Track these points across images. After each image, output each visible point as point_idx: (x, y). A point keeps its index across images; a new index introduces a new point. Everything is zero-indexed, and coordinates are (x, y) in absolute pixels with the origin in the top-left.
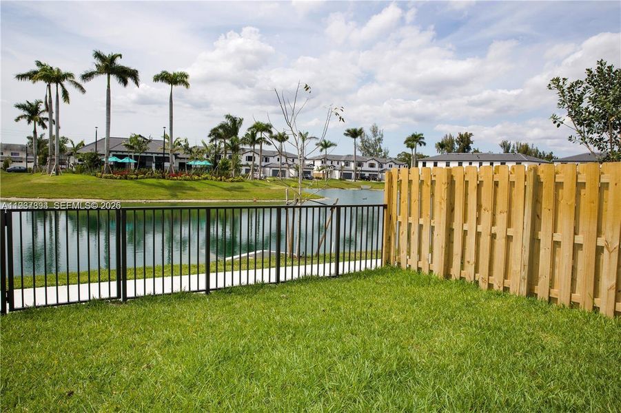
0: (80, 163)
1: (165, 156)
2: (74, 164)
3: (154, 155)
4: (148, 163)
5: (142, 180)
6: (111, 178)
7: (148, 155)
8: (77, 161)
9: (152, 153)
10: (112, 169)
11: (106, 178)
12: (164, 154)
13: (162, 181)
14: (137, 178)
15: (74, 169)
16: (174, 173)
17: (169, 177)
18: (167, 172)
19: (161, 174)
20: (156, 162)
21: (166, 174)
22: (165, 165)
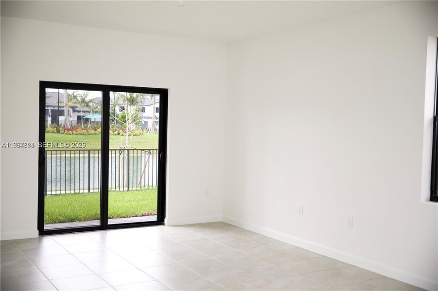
1: (60, 109)
3: (51, 108)
12: (58, 107)
16: (69, 127)
17: (64, 131)
18: (62, 126)
19: (55, 129)
20: (51, 116)
21: (61, 129)
22: (60, 119)
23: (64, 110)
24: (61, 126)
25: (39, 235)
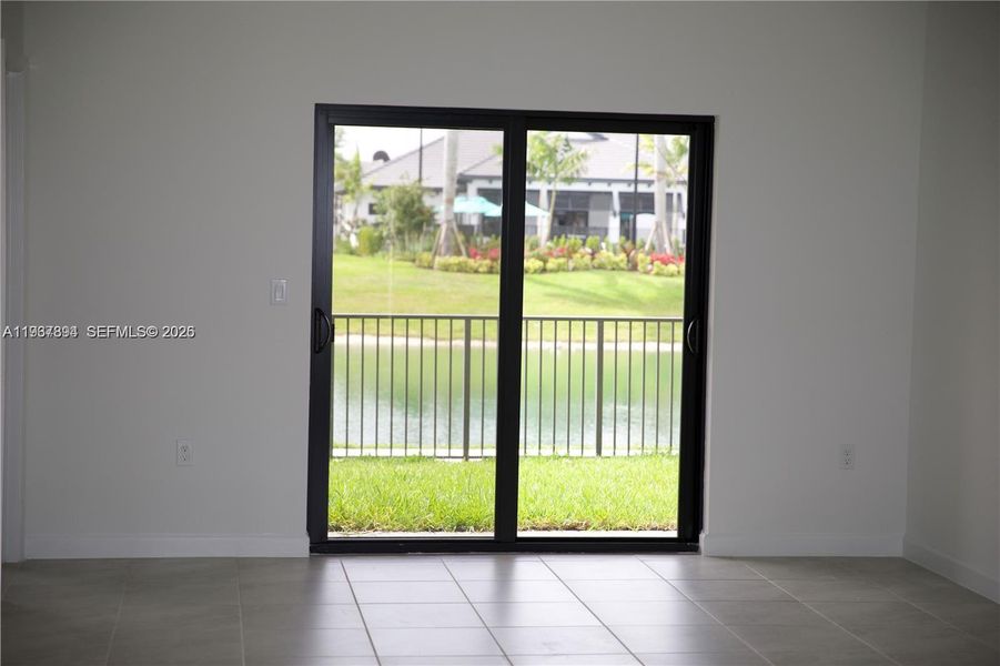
0: (372, 219)
1: (642, 188)
2: (356, 224)
3: (616, 189)
4: (595, 217)
5: (560, 278)
6: (462, 269)
7: (596, 187)
8: (363, 213)
9: (610, 182)
10: (467, 241)
11: (446, 268)
12: (636, 181)
13: (625, 281)
14: (544, 270)
15: (354, 242)
16: (669, 251)
17: (652, 263)
18: (647, 247)
19: (623, 256)
20: (621, 213)
21: (641, 256)
22: (638, 226)
23: (652, 194)
24: (643, 246)
25: (312, 550)
